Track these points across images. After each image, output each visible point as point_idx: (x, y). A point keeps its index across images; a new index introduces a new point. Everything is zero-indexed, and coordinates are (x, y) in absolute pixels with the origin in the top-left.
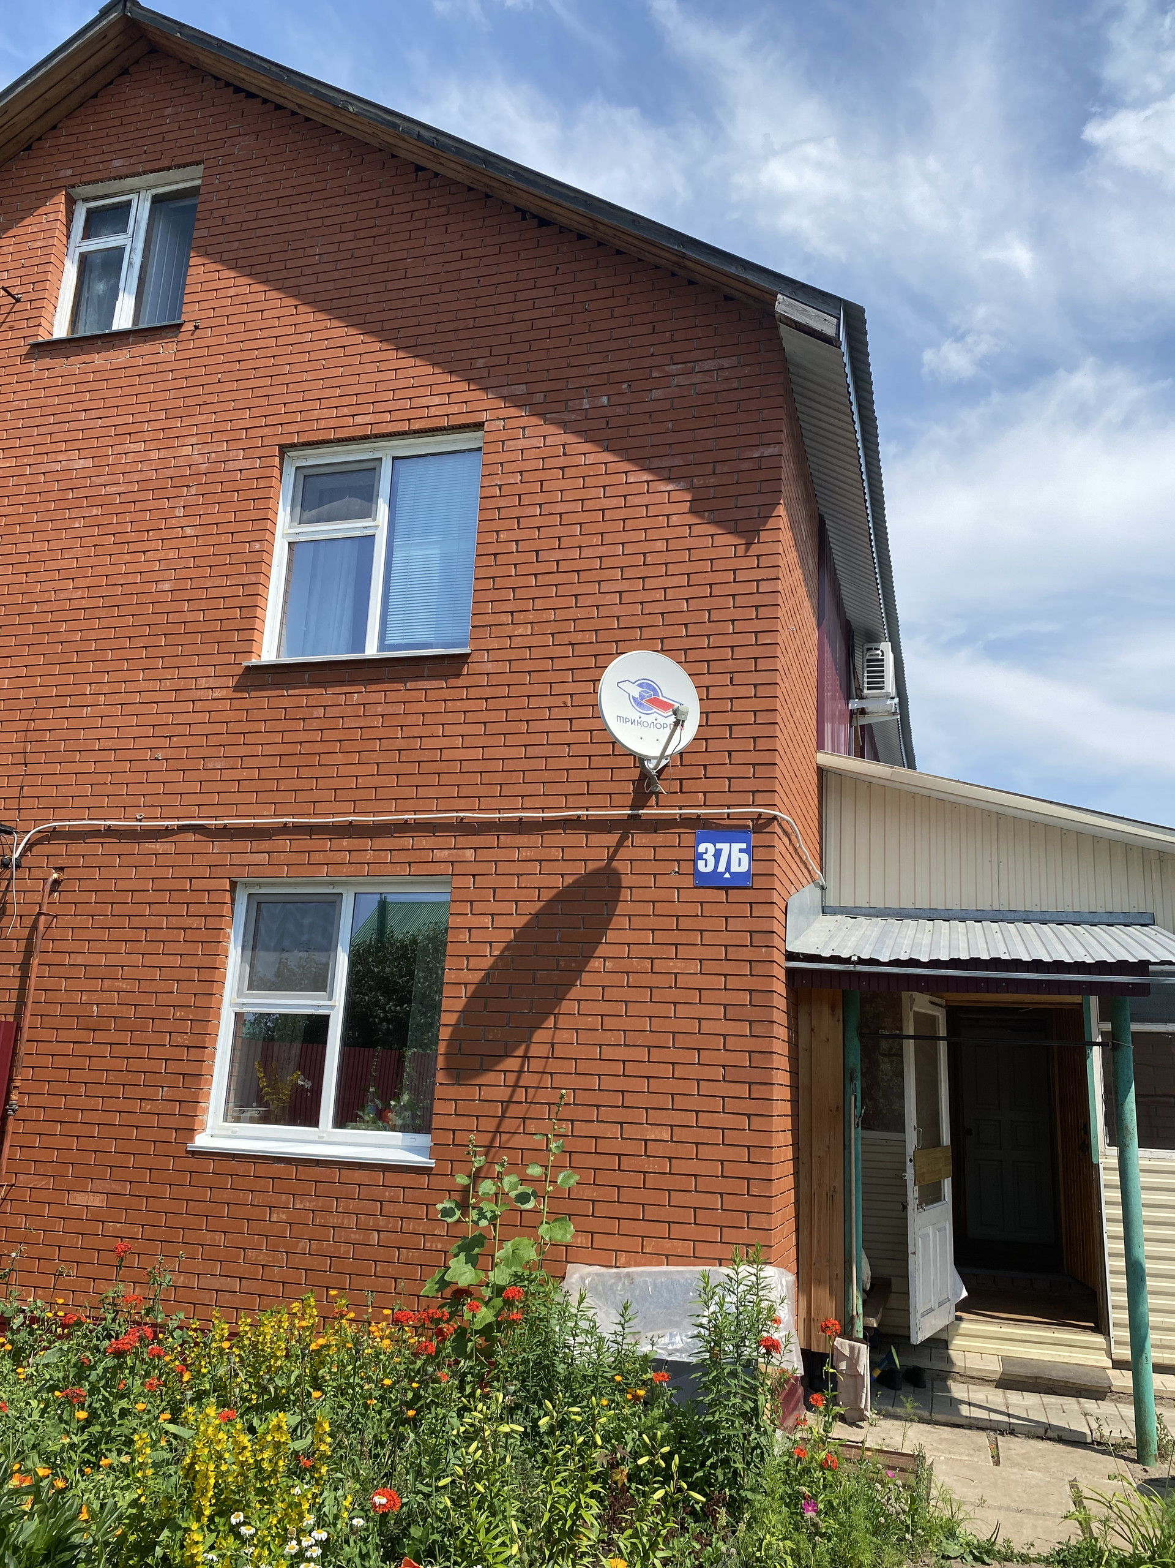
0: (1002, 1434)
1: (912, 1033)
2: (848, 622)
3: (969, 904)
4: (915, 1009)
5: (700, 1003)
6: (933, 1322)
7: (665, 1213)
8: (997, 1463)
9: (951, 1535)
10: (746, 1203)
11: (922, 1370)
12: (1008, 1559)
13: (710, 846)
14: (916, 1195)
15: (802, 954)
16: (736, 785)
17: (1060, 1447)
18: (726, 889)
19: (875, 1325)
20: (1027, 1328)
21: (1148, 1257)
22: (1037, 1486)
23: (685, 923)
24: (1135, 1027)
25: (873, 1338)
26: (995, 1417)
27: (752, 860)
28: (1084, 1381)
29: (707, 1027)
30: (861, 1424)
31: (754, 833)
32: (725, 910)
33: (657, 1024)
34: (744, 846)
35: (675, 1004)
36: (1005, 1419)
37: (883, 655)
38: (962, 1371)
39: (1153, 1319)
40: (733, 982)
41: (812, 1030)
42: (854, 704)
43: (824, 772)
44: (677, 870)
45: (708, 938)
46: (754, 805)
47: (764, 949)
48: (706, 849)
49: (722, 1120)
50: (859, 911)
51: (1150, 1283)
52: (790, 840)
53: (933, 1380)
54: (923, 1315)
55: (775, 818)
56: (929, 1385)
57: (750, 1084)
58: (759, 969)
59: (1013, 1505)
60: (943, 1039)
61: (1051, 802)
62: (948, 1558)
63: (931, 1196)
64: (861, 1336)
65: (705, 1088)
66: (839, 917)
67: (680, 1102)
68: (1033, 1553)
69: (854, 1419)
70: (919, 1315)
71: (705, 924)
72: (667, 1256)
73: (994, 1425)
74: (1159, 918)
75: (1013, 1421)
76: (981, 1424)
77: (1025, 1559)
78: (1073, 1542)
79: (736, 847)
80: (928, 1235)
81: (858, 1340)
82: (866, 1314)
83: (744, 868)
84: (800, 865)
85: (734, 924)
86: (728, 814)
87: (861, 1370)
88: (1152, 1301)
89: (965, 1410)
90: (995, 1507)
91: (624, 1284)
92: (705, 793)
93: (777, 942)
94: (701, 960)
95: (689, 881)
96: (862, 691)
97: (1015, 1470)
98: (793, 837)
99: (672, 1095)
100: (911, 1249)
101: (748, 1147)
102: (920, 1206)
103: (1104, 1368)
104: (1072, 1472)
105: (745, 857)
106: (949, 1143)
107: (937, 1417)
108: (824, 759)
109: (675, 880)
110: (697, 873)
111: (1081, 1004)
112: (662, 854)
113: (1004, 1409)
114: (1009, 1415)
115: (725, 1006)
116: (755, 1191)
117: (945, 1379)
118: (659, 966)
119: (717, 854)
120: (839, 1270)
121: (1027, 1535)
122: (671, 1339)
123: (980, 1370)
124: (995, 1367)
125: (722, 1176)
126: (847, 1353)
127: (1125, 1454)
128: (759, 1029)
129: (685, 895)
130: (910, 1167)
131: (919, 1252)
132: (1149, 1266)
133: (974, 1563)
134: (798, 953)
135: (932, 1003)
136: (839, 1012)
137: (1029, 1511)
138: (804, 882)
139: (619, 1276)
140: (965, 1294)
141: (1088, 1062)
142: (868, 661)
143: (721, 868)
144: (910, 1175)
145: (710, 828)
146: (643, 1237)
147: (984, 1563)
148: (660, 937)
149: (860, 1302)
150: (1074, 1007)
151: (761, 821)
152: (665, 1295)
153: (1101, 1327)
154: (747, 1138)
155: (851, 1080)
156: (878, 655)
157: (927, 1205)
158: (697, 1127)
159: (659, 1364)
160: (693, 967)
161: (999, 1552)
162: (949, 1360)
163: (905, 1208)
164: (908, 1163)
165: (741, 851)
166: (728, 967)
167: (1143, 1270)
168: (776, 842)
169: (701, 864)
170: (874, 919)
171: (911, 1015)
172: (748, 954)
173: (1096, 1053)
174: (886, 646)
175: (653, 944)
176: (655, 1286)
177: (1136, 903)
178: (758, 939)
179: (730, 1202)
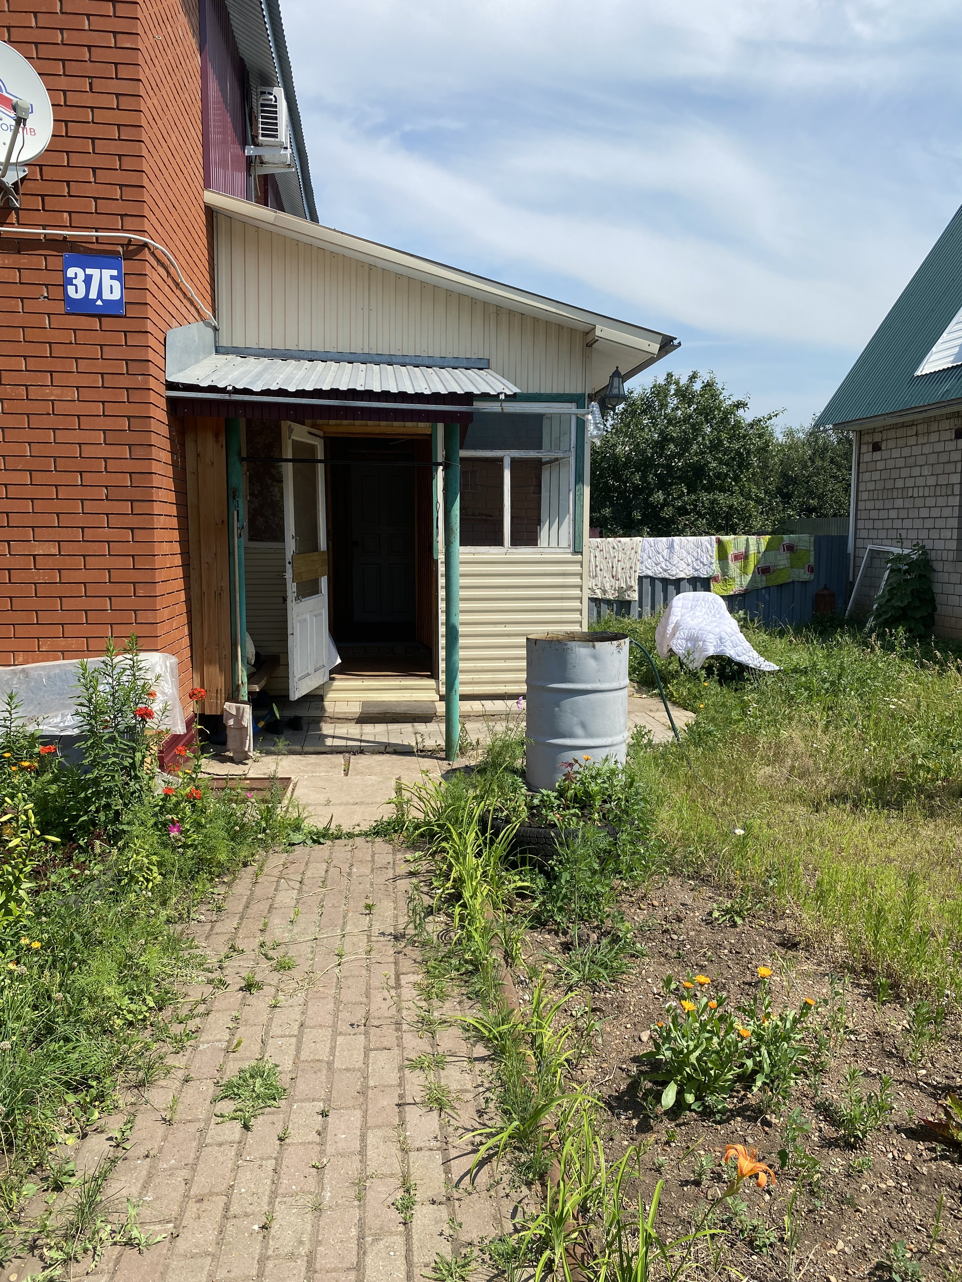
0: (354, 754)
1: (290, 456)
2: (242, 60)
3: (344, 348)
4: (293, 437)
5: (80, 429)
6: (309, 683)
7: (58, 617)
8: (346, 775)
9: (297, 828)
10: (132, 603)
11: (301, 718)
12: (338, 838)
13: (79, 271)
14: (295, 589)
15: (182, 384)
16: (104, 206)
17: (394, 757)
18: (100, 316)
19: (258, 690)
20: (382, 680)
21: (462, 624)
22: (372, 785)
23: (58, 351)
24: (463, 453)
25: (256, 700)
26: (350, 743)
27: (124, 288)
28: (418, 711)
29: (88, 451)
30: (246, 762)
31: (125, 259)
32: (100, 337)
33: (37, 449)
34: (115, 273)
35: (54, 430)
36: (358, 743)
37: (276, 101)
38: (331, 715)
39: (462, 665)
40: (111, 409)
41: (198, 455)
42: (250, 151)
43: (215, 214)
44: (46, 295)
45: (84, 365)
46: (123, 230)
47: (140, 378)
48: (76, 274)
49: (105, 534)
50: (249, 351)
51: (462, 641)
52: (168, 272)
53: (309, 724)
54: (300, 679)
55: (146, 245)
56: (305, 728)
57: (132, 501)
58: (136, 397)
59: (351, 801)
60: (320, 461)
61: (412, 255)
62: (294, 844)
63: (308, 589)
64: (246, 699)
65: (89, 507)
66: (230, 357)
67: (65, 520)
68: (357, 830)
69: (241, 759)
70: (296, 679)
71: (80, 352)
72: (62, 652)
73: (349, 749)
74: (493, 363)
75: (363, 744)
76: (339, 750)
77: (350, 836)
78: (386, 819)
79: (107, 273)
80: (305, 620)
81: (243, 702)
82: (250, 682)
83: (116, 296)
84: (184, 301)
85: (109, 353)
86: (97, 238)
87: (245, 723)
88: (462, 653)
89: (329, 742)
90: (338, 804)
91: (19, 679)
92: (70, 213)
93: (153, 370)
94: (77, 388)
95: (60, 307)
96: (257, 137)
97: (358, 777)
98: (172, 270)
99: (58, 514)
100: (290, 631)
101: (133, 556)
102: (297, 598)
103: (433, 701)
104: (398, 772)
105: (117, 285)
106: (326, 549)
107: (306, 749)
108: (212, 198)
109: (43, 305)
110: (67, 299)
111: (430, 435)
112: (28, 276)
113: (358, 737)
114: (361, 741)
115: (104, 431)
116: (140, 592)
117: (319, 722)
118: (34, 393)
119: (88, 280)
120: (227, 652)
121: (356, 819)
122: (62, 718)
123: (345, 713)
124: (356, 709)
125: (110, 582)
126: (234, 713)
127: (438, 756)
128: (139, 452)
129: (57, 322)
130: (289, 567)
131: (297, 632)
132: (461, 629)
133: (313, 845)
134: (178, 383)
135: (310, 433)
136: (223, 439)
137: (362, 803)
138: (191, 319)
139: (15, 673)
140: (339, 661)
141: (434, 481)
142: (263, 105)
143: (93, 295)
144: (289, 575)
145: (79, 252)
146: (38, 638)
147: (320, 843)
148: (33, 364)
149: (245, 673)
150: (425, 438)
151: (131, 248)
152: (59, 684)
153: (434, 676)
154: (132, 548)
155: (234, 498)
156: (271, 100)
157: (303, 597)
158: (84, 541)
159: (48, 740)
160: (70, 394)
161: (332, 834)
162: (323, 709)
163: (285, 600)
164: (288, 565)
165: (112, 277)
166: (106, 395)
167: (457, 632)
168: (148, 270)
169: (71, 290)
170: (262, 359)
171: (290, 442)
172: (125, 382)
173: (440, 473)
174: (279, 92)
175: (27, 370)
176: (49, 678)
177: (476, 351)
178: (134, 368)
179: (118, 603)
